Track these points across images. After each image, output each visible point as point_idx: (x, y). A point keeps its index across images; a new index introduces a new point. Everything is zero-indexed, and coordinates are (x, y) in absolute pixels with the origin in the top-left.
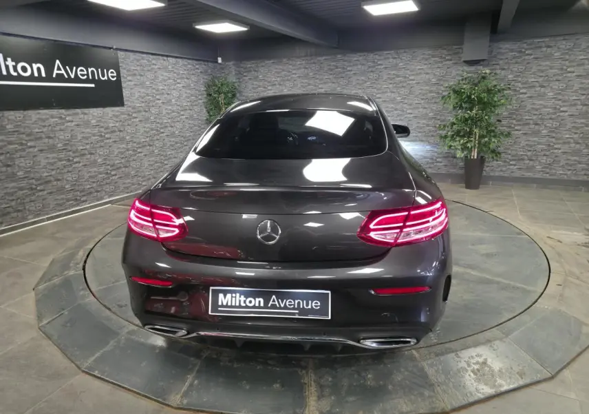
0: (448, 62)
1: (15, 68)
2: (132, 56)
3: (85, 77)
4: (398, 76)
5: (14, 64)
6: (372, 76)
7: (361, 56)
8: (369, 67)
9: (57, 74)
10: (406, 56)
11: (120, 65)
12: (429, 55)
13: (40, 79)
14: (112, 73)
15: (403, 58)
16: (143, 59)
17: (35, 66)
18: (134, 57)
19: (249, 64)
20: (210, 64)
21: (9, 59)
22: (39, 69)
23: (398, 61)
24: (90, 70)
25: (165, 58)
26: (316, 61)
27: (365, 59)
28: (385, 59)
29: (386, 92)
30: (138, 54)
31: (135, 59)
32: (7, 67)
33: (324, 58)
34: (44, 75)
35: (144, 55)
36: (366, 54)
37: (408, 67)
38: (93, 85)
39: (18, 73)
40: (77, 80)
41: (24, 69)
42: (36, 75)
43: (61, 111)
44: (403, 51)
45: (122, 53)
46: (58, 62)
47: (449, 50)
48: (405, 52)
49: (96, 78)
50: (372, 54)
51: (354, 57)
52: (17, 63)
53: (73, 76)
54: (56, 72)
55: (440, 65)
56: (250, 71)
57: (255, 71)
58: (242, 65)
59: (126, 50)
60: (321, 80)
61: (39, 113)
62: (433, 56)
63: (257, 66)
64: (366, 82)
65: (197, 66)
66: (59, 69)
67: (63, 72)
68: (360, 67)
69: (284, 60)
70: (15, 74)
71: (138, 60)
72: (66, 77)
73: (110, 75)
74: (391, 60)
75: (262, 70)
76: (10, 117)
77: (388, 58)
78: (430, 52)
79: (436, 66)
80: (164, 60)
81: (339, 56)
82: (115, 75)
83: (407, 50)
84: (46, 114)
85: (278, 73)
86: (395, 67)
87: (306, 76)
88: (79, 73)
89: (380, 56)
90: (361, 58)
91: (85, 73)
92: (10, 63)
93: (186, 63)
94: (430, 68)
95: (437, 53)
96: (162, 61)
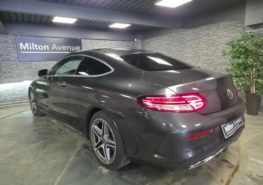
0: (239, 28)
1: (37, 47)
2: (88, 41)
3: (66, 49)
4: (210, 40)
5: (37, 46)
6: (196, 41)
7: (191, 31)
8: (195, 36)
9: (53, 49)
10: (213, 27)
11: (82, 44)
12: (227, 25)
13: (47, 50)
14: (78, 47)
15: (212, 29)
16: (94, 41)
17: (45, 47)
18: (90, 41)
19: (147, 41)
20: (131, 42)
21: (36, 45)
22: (46, 47)
23: (210, 31)
24: (68, 47)
25: (106, 41)
26: (171, 36)
27: (193, 32)
28: (203, 31)
29: (203, 50)
30: (91, 40)
31: (90, 42)
32: (35, 47)
33: (175, 34)
34: (48, 49)
35: (95, 40)
36: (193, 29)
37: (215, 34)
38: (69, 52)
39: (38, 49)
40: (62, 50)
41: (41, 48)
42: (45, 49)
43: (54, 62)
44: (212, 25)
45: (84, 40)
46: (54, 44)
47: (239, 21)
48: (213, 25)
49: (70, 50)
50: (196, 29)
51: (188, 32)
52: (38, 46)
53: (60, 49)
54: (53, 48)
55: (234, 31)
56: (148, 44)
57: (149, 43)
58: (145, 41)
59: (86, 39)
60: (173, 45)
61: (45, 62)
62: (230, 26)
63: (150, 41)
64: (193, 44)
65: (123, 43)
66: (54, 47)
67: (56, 48)
68: (190, 36)
69: (159, 37)
70: (37, 49)
71: (91, 43)
72: (57, 49)
73: (77, 48)
74: (206, 31)
75: (152, 43)
76: (34, 64)
77: (204, 30)
78: (227, 23)
79: (232, 31)
80: (105, 42)
81: (181, 32)
82: (79, 48)
83: (214, 24)
84: (48, 63)
85: (157, 43)
86: (208, 35)
87: (168, 44)
88: (63, 48)
89: (200, 29)
90: (191, 32)
91: (66, 48)
92: (36, 46)
93: (117, 42)
94: (228, 33)
95: (232, 23)
96: (104, 42)
